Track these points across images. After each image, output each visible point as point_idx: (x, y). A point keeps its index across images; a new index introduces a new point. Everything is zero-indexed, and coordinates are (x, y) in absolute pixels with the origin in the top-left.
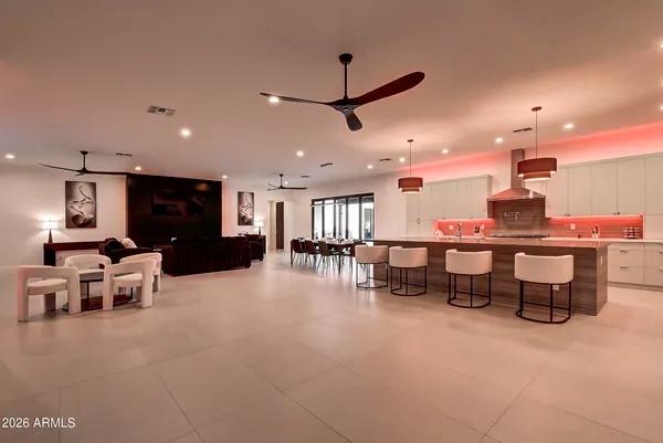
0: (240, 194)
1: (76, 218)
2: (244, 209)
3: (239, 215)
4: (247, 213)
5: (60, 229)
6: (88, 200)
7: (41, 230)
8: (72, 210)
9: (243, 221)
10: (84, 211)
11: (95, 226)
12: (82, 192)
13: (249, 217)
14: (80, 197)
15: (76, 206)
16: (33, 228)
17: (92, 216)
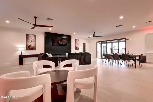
0: (76, 40)
1: (29, 46)
2: (77, 45)
3: (76, 46)
4: (77, 46)
5: (24, 50)
6: (33, 41)
7: (18, 50)
8: (28, 44)
9: (77, 48)
10: (32, 44)
11: (35, 49)
12: (31, 38)
13: (78, 47)
14: (31, 40)
15: (30, 42)
16: (15, 50)
17: (34, 46)
